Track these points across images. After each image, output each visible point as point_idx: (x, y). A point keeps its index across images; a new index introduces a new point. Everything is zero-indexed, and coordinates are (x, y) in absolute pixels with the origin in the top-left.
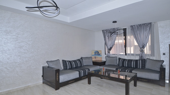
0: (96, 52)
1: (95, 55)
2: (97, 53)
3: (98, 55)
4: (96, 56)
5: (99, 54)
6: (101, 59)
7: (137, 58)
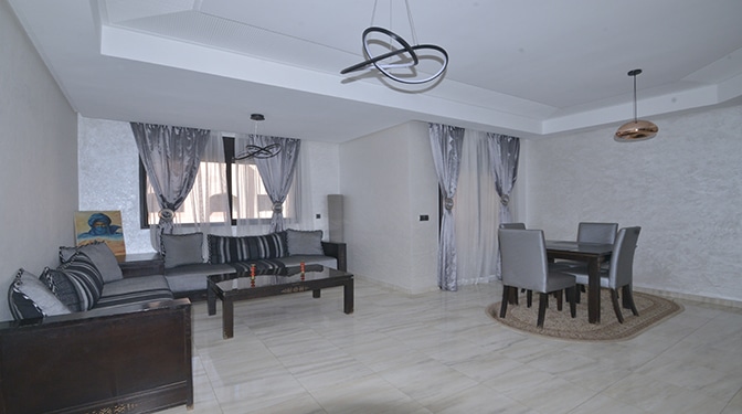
0: (96, 221)
1: (93, 232)
2: (105, 224)
3: (105, 233)
4: (96, 238)
5: (110, 227)
6: (120, 249)
7: (265, 231)
